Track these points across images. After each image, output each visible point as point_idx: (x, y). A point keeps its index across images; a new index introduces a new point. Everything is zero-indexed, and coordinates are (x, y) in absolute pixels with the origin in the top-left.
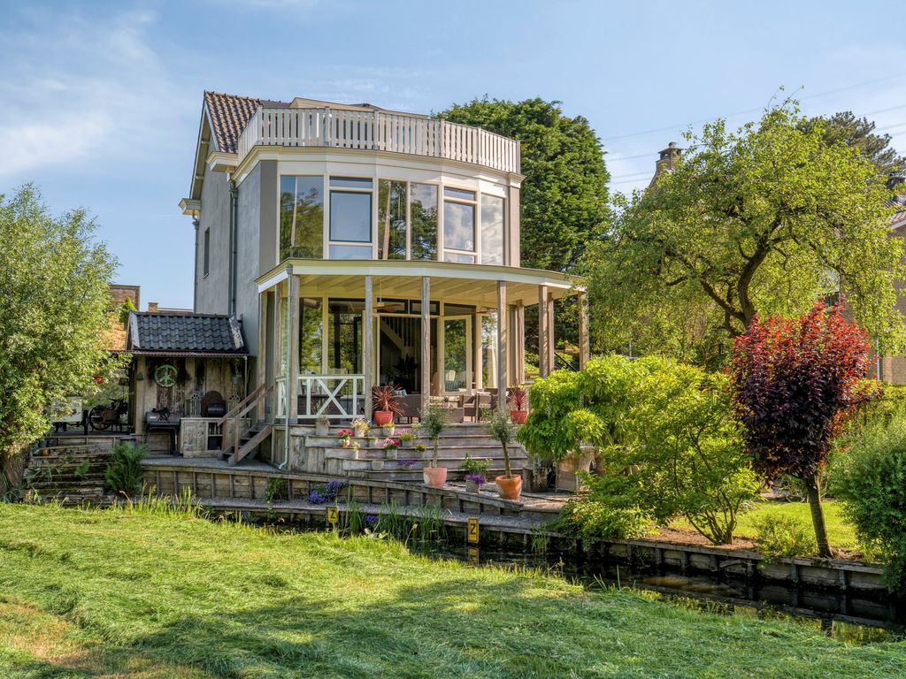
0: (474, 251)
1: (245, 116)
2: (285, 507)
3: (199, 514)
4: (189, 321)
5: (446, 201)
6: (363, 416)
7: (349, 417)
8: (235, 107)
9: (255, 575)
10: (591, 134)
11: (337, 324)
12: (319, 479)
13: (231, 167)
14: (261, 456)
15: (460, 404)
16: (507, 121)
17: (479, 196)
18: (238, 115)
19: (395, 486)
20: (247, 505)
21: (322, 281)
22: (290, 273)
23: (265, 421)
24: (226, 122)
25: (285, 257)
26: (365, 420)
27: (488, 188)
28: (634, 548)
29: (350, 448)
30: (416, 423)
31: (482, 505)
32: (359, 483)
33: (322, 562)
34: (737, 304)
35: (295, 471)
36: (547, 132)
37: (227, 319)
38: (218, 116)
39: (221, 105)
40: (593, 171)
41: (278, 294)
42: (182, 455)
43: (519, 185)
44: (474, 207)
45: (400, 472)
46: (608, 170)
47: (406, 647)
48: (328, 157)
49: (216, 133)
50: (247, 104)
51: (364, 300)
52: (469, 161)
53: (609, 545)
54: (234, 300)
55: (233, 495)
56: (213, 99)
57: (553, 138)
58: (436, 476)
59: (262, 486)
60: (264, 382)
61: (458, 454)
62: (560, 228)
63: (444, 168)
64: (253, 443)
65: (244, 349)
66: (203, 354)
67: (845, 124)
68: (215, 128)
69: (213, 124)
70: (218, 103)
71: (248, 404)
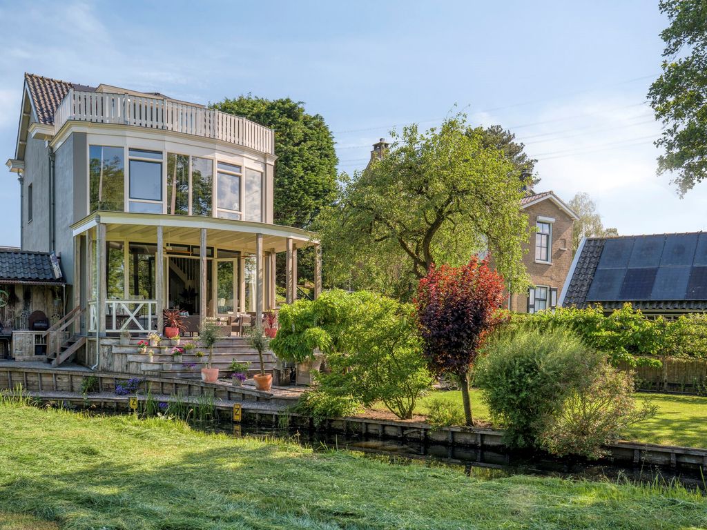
0: (240, 211)
1: (59, 96)
2: (98, 397)
3: (30, 403)
4: (17, 256)
5: (219, 172)
6: (156, 331)
7: (146, 331)
8: (51, 87)
9: (74, 447)
10: (326, 128)
11: (136, 261)
12: (123, 377)
13: (48, 136)
14: (78, 360)
15: (228, 323)
16: (265, 114)
17: (244, 170)
18: (54, 95)
19: (180, 382)
20: (67, 396)
21: (123, 229)
22: (98, 221)
23: (81, 334)
24: (44, 99)
25: (94, 209)
26: (158, 334)
27: (250, 164)
28: (348, 423)
29: (146, 354)
30: (196, 335)
31: (243, 394)
32: (153, 379)
33: (125, 436)
34: (422, 256)
35: (104, 371)
36: (294, 125)
37: (49, 256)
38: (37, 94)
39: (39, 85)
40: (327, 156)
41: (89, 238)
42: (14, 359)
43: (273, 163)
44: (240, 178)
45: (184, 372)
46: (337, 156)
47: (187, 495)
48: (128, 133)
49: (36, 108)
50: (61, 86)
51: (156, 244)
52: (236, 143)
53: (332, 421)
54: (54, 241)
55: (56, 388)
56: (32, 80)
57: (299, 130)
58: (211, 374)
59: (79, 382)
60: (79, 304)
61: (227, 359)
62: (302, 197)
63: (217, 147)
64: (71, 351)
65: (63, 279)
66: (29, 282)
67: (496, 134)
68: (35, 104)
69: (33, 100)
70: (36, 84)
71: (66, 321)
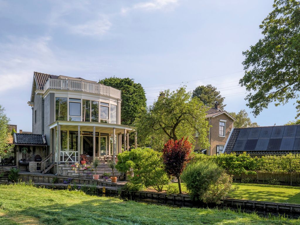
0: (108, 119)
1: (46, 79)
2: (57, 185)
3: (34, 186)
4: (31, 136)
5: (101, 106)
6: (78, 162)
7: (74, 162)
8: (43, 76)
10: (142, 88)
11: (72, 138)
12: (66, 178)
13: (42, 94)
14: (51, 172)
15: (104, 159)
16: (119, 84)
17: (110, 105)
18: (44, 79)
19: (85, 179)
20: (47, 184)
21: (67, 126)
22: (58, 124)
23: (52, 163)
24: (40, 81)
25: (57, 120)
26: (78, 163)
27: (112, 103)
28: (141, 193)
29: (74, 170)
30: (92, 164)
31: (107, 184)
32: (76, 179)
35: (60, 176)
36: (130, 87)
37: (42, 136)
38: (38, 79)
39: (39, 76)
40: (142, 98)
41: (55, 130)
42: (30, 171)
43: (121, 102)
44: (108, 107)
45: (87, 176)
46: (146, 98)
48: (69, 93)
49: (38, 84)
50: (46, 76)
51: (78, 131)
52: (107, 95)
53: (135, 192)
54: (43, 130)
55: (44, 182)
56: (37, 74)
57: (132, 89)
58: (96, 177)
59: (51, 179)
60: (52, 153)
61: (102, 172)
63: (100, 97)
64: (49, 169)
65: (46, 144)
66: (35, 145)
68: (37, 83)
69: (37, 81)
70: (38, 75)
71: (47, 158)
